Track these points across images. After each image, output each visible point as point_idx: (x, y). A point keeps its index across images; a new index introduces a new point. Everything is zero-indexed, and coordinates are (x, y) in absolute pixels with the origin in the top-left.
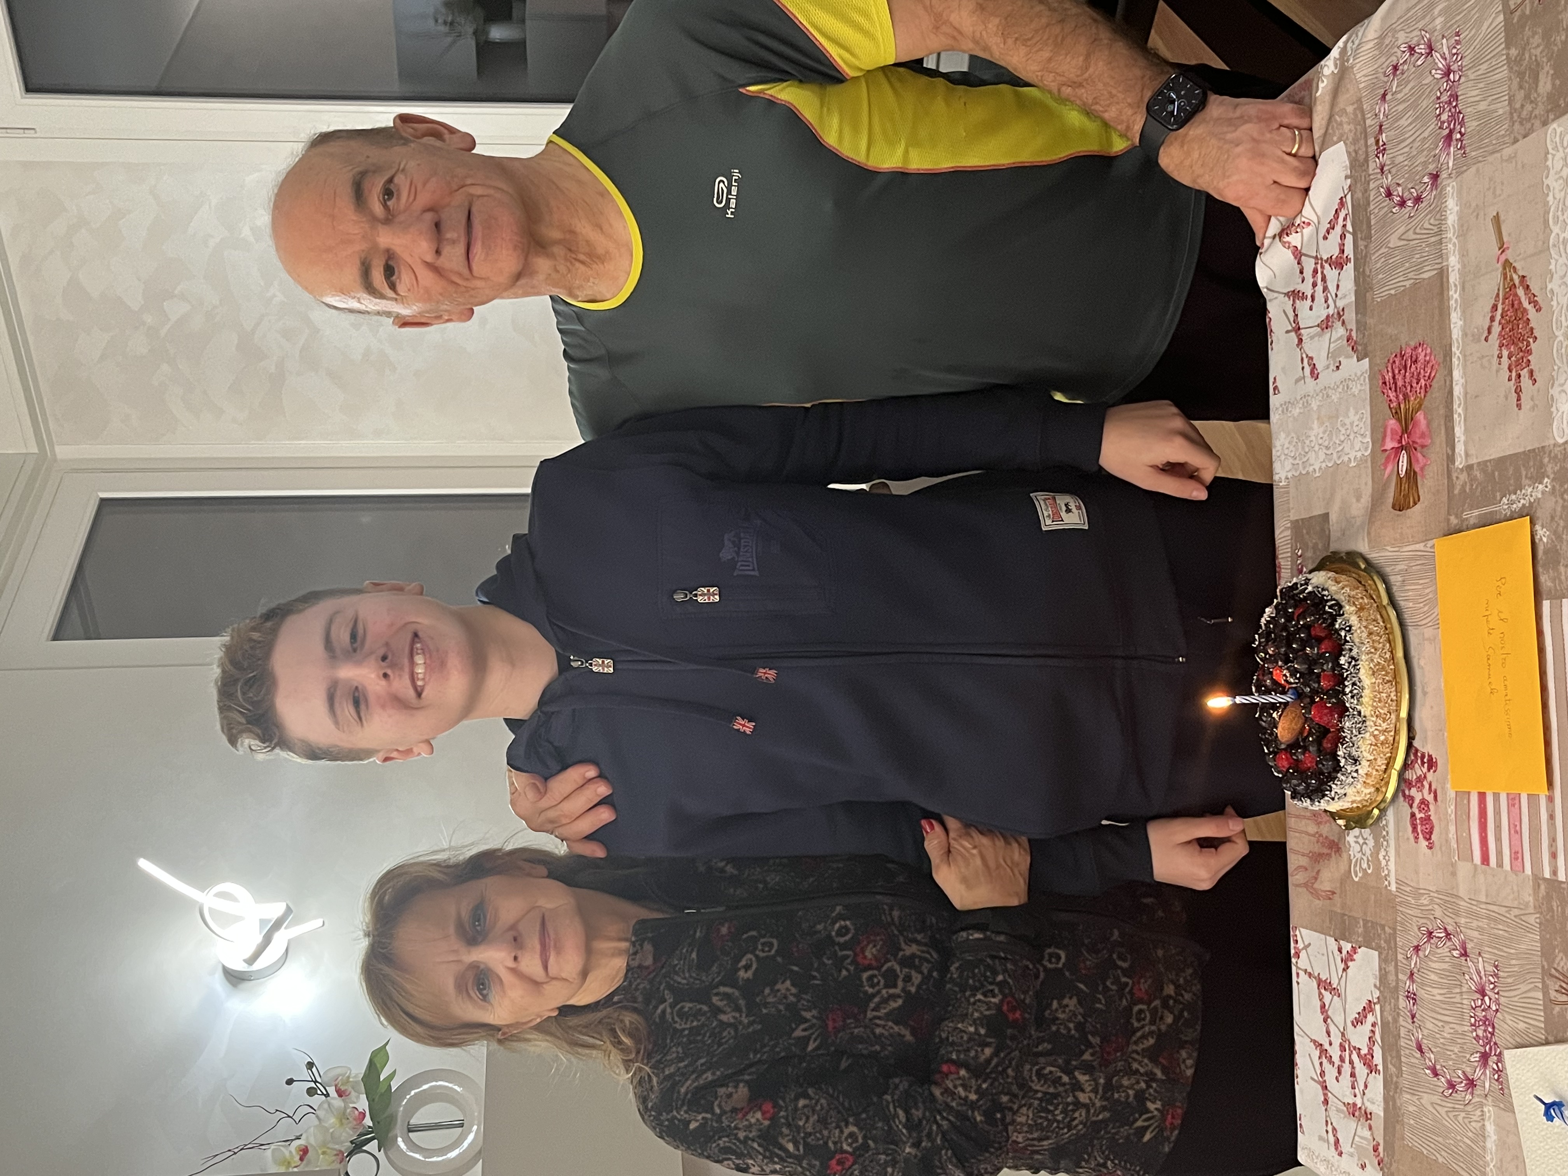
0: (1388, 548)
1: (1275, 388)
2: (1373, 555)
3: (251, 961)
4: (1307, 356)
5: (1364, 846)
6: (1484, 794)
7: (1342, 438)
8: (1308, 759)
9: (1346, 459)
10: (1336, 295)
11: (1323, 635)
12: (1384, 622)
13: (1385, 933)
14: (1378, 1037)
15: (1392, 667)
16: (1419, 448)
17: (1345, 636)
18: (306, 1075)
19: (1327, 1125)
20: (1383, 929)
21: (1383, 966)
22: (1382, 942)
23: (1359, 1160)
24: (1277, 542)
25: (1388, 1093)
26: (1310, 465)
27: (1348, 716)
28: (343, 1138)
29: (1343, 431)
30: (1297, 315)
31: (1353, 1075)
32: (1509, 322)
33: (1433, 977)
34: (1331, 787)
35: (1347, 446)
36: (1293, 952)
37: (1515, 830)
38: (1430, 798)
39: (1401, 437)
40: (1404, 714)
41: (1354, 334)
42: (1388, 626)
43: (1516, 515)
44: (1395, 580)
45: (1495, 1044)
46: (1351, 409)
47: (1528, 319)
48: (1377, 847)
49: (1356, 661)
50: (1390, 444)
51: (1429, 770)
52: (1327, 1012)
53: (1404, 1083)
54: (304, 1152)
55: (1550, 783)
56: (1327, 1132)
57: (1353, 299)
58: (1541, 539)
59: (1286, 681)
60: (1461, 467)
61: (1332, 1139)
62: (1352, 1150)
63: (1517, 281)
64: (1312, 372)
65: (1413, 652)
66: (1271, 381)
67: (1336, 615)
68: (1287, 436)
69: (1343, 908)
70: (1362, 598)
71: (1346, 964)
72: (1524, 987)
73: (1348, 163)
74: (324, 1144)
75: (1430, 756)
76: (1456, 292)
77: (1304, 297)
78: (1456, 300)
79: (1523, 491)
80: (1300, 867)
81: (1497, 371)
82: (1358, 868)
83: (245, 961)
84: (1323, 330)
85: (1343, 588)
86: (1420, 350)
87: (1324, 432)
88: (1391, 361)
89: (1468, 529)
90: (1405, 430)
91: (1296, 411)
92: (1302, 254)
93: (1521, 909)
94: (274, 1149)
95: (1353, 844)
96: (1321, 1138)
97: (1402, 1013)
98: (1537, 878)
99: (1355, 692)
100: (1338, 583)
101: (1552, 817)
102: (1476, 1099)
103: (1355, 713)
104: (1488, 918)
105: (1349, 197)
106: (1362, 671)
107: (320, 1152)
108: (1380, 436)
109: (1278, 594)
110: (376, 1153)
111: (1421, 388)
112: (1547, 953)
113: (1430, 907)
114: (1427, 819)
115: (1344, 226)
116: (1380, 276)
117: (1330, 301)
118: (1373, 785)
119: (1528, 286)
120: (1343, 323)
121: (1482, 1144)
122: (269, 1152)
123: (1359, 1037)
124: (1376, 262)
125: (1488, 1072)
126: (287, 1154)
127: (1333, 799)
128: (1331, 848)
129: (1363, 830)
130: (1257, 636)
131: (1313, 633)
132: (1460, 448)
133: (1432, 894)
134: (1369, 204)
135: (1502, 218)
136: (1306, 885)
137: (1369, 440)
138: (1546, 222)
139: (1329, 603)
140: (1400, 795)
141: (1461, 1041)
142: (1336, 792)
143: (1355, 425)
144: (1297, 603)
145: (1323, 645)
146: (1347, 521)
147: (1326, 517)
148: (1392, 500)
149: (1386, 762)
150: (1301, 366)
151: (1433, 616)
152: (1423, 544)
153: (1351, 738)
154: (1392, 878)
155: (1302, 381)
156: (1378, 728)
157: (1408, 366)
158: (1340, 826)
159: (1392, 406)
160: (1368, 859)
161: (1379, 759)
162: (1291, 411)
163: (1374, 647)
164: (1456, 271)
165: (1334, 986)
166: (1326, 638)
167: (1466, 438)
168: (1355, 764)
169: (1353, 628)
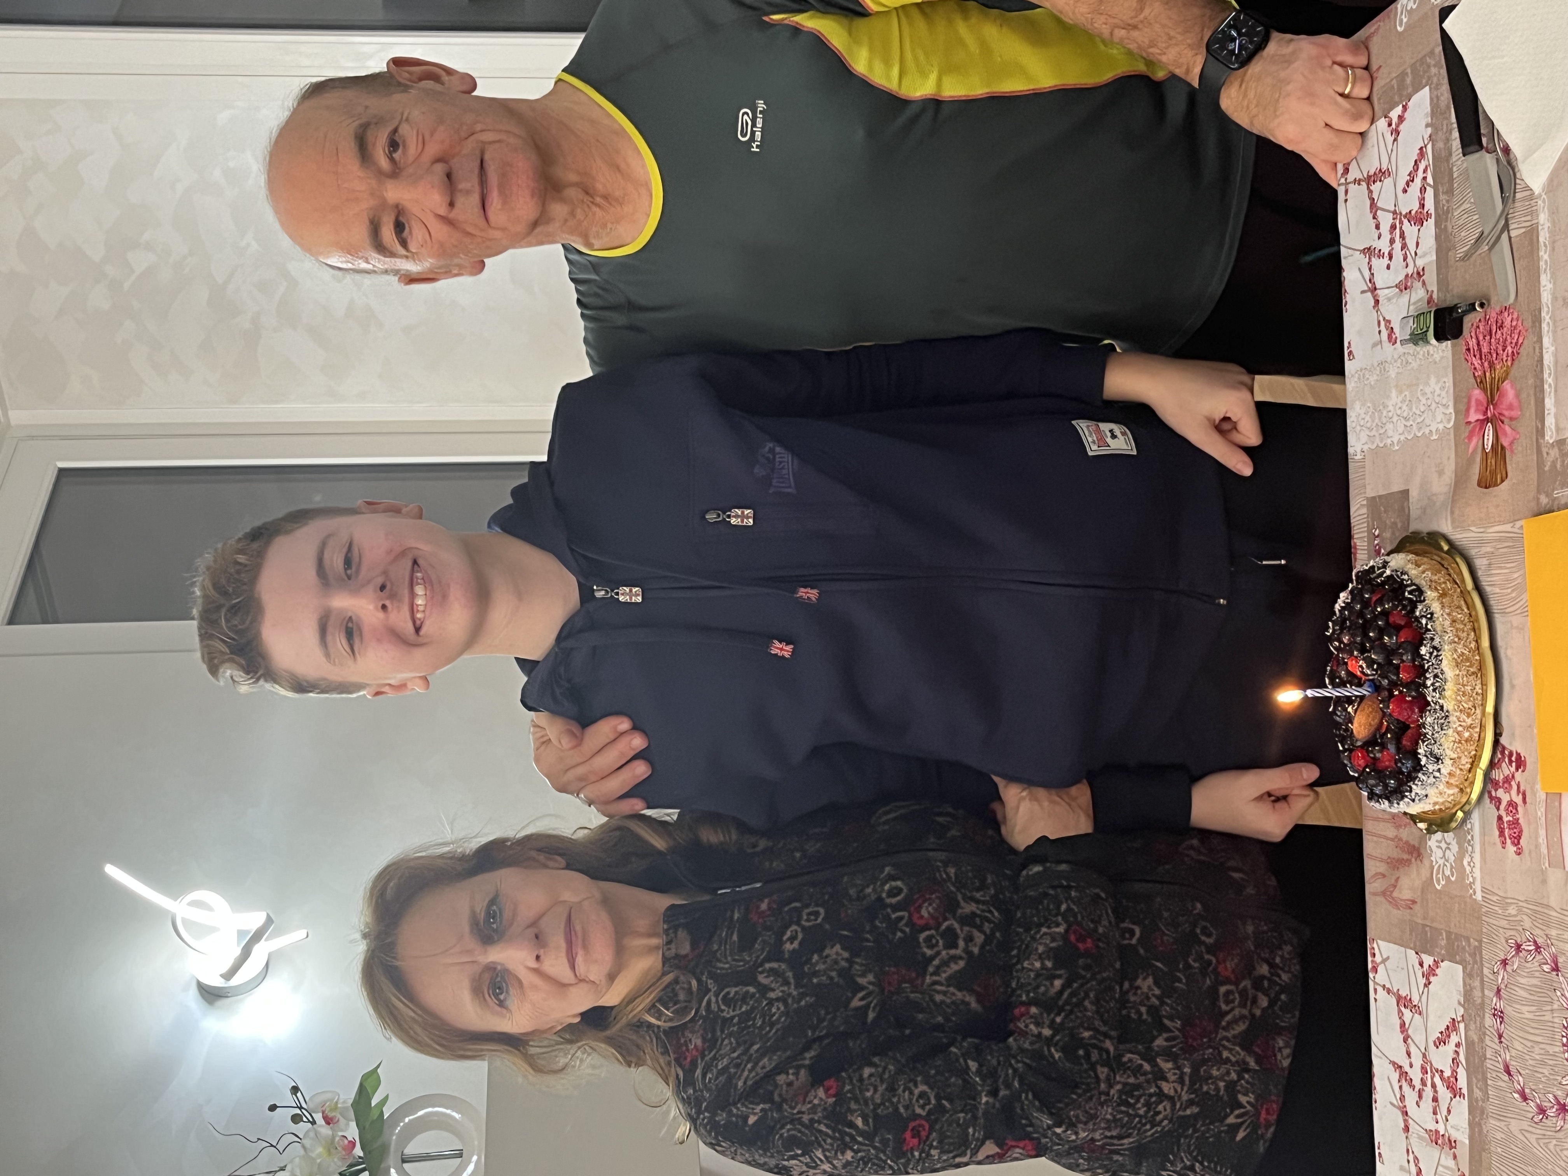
0: (1473, 528)
1: (1350, 353)
2: (1457, 537)
3: (228, 976)
4: (1384, 319)
5: (1448, 851)
7: (1423, 408)
8: (1387, 756)
9: (1427, 431)
10: (1416, 254)
11: (1403, 623)
12: (1468, 609)
13: (1469, 946)
14: (1462, 1058)
15: (1477, 658)
16: (1506, 421)
17: (1427, 624)
18: (290, 1100)
19: (1408, 1154)
20: (1468, 941)
21: (1468, 981)
22: (1467, 955)
24: (1353, 521)
26: (1389, 437)
27: (1430, 711)
28: (331, 1169)
29: (1424, 401)
30: (1373, 274)
31: (1435, 1099)
33: (1522, 993)
34: (1411, 787)
35: (1428, 417)
36: (1370, 966)
38: (1518, 799)
39: (1487, 409)
40: (1490, 709)
41: (1435, 295)
42: (1473, 613)
44: (1480, 563)
46: (1432, 378)
48: (1462, 853)
49: (1438, 651)
50: (1474, 416)
51: (1517, 770)
52: (1407, 1031)
53: (1490, 1108)
56: (1408, 1161)
57: (1434, 257)
59: (1363, 673)
60: (1551, 442)
61: (1413, 1169)
64: (1390, 337)
65: (1500, 642)
66: (1346, 345)
67: (1417, 601)
68: (1363, 405)
69: (1425, 918)
70: (1445, 583)
71: (1428, 979)
75: (1518, 755)
76: (1545, 252)
77: (1380, 255)
78: (1546, 261)
80: (1377, 874)
82: (1440, 876)
83: (222, 976)
84: (1401, 291)
85: (1423, 572)
86: (1506, 314)
87: (1403, 401)
88: (1475, 326)
89: (1559, 509)
90: (1491, 400)
91: (1373, 379)
92: (1378, 209)
95: (1434, 849)
96: (1402, 1168)
97: (1488, 1033)
99: (1437, 684)
100: (1418, 565)
103: (1437, 707)
105: (1429, 147)
106: (1445, 662)
108: (1463, 407)
109: (1354, 578)
111: (1507, 356)
113: (1518, 918)
114: (1515, 823)
115: (1425, 178)
116: (1463, 233)
117: (1409, 259)
118: (1457, 786)
120: (1424, 283)
123: (1442, 1059)
124: (1459, 218)
127: (1413, 800)
128: (1411, 853)
129: (1446, 834)
130: (1330, 624)
131: (1391, 620)
132: (1550, 421)
133: (1521, 904)
134: (1450, 155)
136: (1383, 893)
137: (1453, 411)
139: (1409, 589)
140: (1486, 796)
141: (1551, 1062)
142: (1417, 793)
143: (1436, 394)
144: (1375, 587)
145: (1402, 633)
146: (1429, 499)
147: (1405, 493)
148: (1477, 477)
149: (1471, 760)
150: (1378, 330)
151: (1522, 603)
152: (1511, 525)
153: (1433, 734)
154: (1478, 886)
155: (1379, 346)
156: (1463, 724)
157: (1494, 331)
158: (1421, 830)
159: (1476, 374)
160: (1451, 865)
161: (1463, 757)
162: (1368, 379)
163: (1457, 636)
164: (1546, 229)
165: (1415, 1003)
166: (1405, 626)
167: (1557, 410)
168: (1436, 763)
169: (1435, 615)
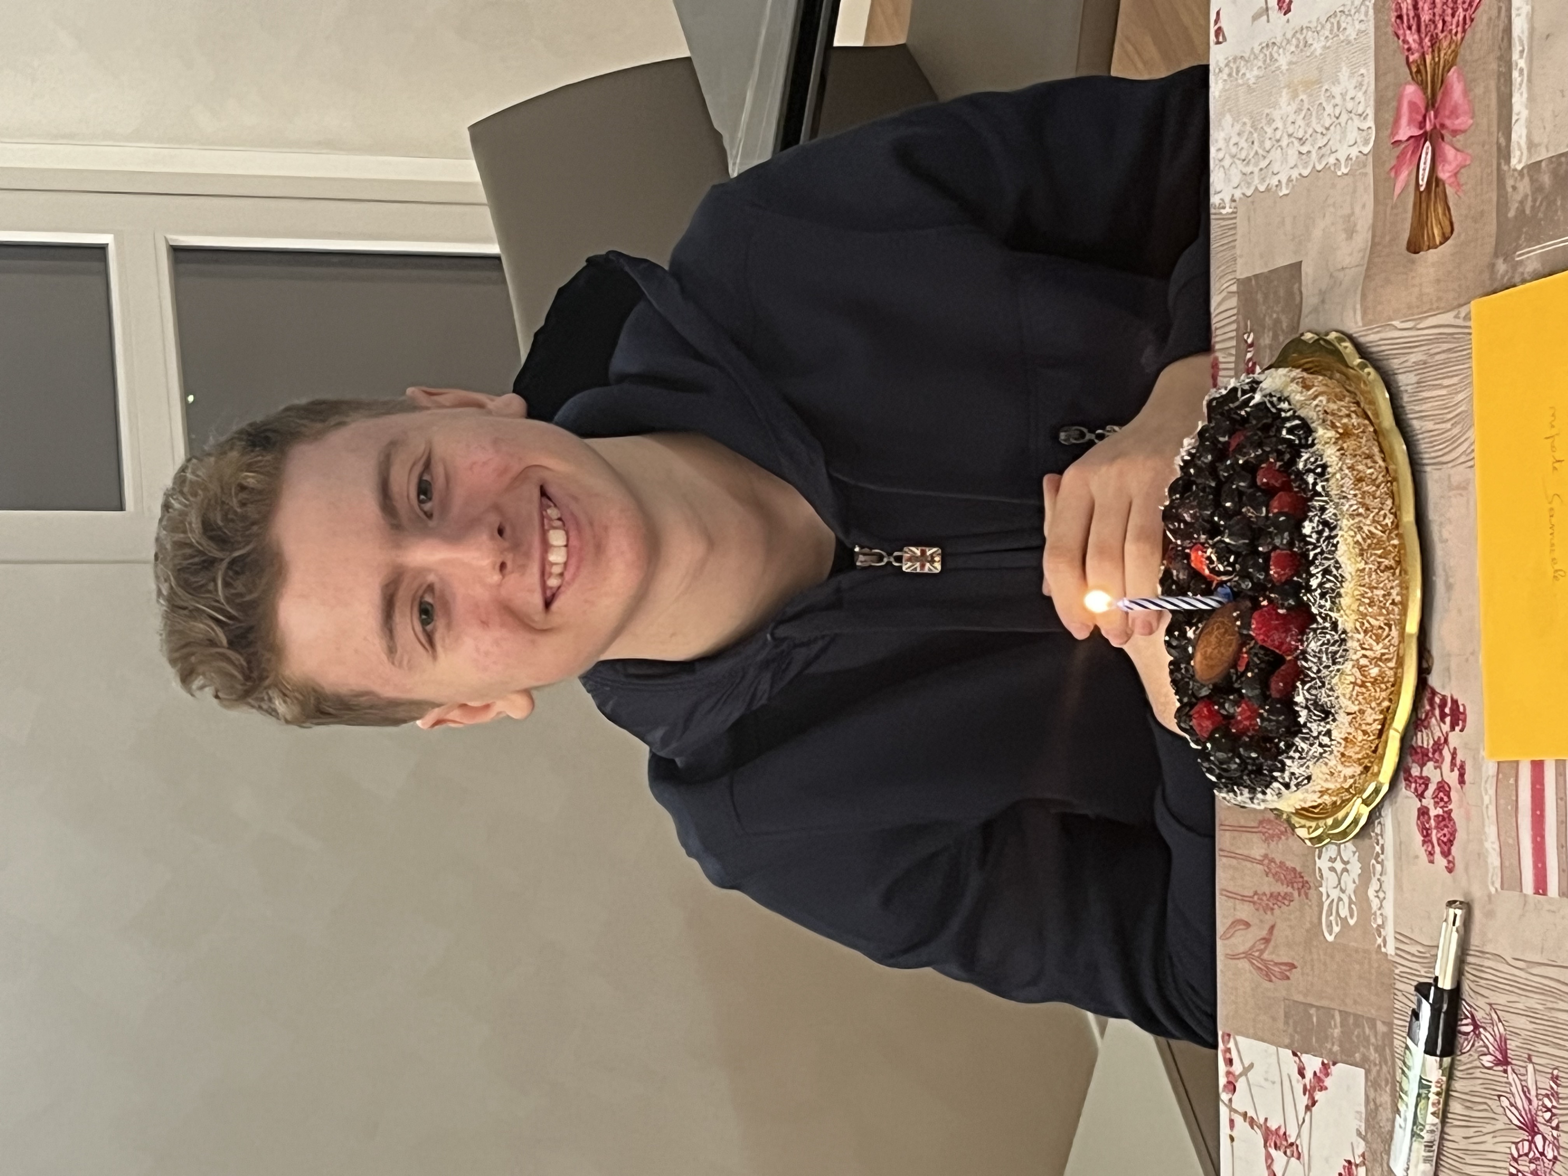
0: (1396, 323)
1: (1219, 31)
2: (1369, 338)
5: (1345, 876)
6: (1541, 763)
7: (1327, 122)
8: (1246, 712)
9: (1332, 160)
11: (1277, 483)
12: (1384, 460)
15: (1396, 542)
16: (1449, 136)
17: (1315, 484)
20: (1373, 1027)
21: (1372, 1094)
22: (1372, 1048)
26: (1274, 174)
27: (1315, 630)
29: (1329, 109)
34: (1283, 764)
35: (1335, 134)
36: (1222, 1081)
38: (1452, 778)
39: (1425, 118)
40: (1412, 626)
42: (1391, 467)
44: (1406, 381)
46: (1344, 67)
48: (1366, 876)
50: (1406, 131)
51: (1453, 728)
59: (1213, 571)
60: (1519, 167)
65: (1433, 515)
67: (1301, 446)
68: (1236, 120)
69: (1308, 993)
70: (1348, 416)
71: (1311, 1096)
75: (1455, 702)
80: (1237, 922)
82: (1333, 918)
85: (1315, 398)
87: (1298, 111)
89: (1524, 281)
90: (1432, 103)
91: (1252, 74)
95: (1326, 873)
99: (1328, 585)
100: (1307, 387)
103: (1327, 625)
104: (1545, 991)
106: (1342, 548)
108: (1389, 116)
111: (1458, 24)
114: (1446, 819)
118: (1359, 761)
127: (1287, 786)
128: (1291, 883)
129: (1342, 846)
131: (1259, 480)
132: (1519, 133)
136: (1245, 955)
137: (1372, 124)
139: (1288, 425)
140: (1402, 775)
142: (1293, 774)
143: (1348, 98)
144: (1238, 424)
145: (1275, 501)
146: (1331, 276)
147: (1295, 270)
148: (1405, 235)
149: (1382, 716)
151: (1466, 445)
152: (1452, 312)
153: (1319, 671)
154: (1389, 932)
155: (1265, 18)
156: (1368, 653)
158: (1303, 840)
159: (1411, 59)
160: (1350, 898)
161: (1369, 711)
162: (1244, 74)
163: (1363, 505)
165: (1291, 1140)
166: (1282, 489)
167: (1530, 114)
168: (1323, 719)
169: (1329, 470)
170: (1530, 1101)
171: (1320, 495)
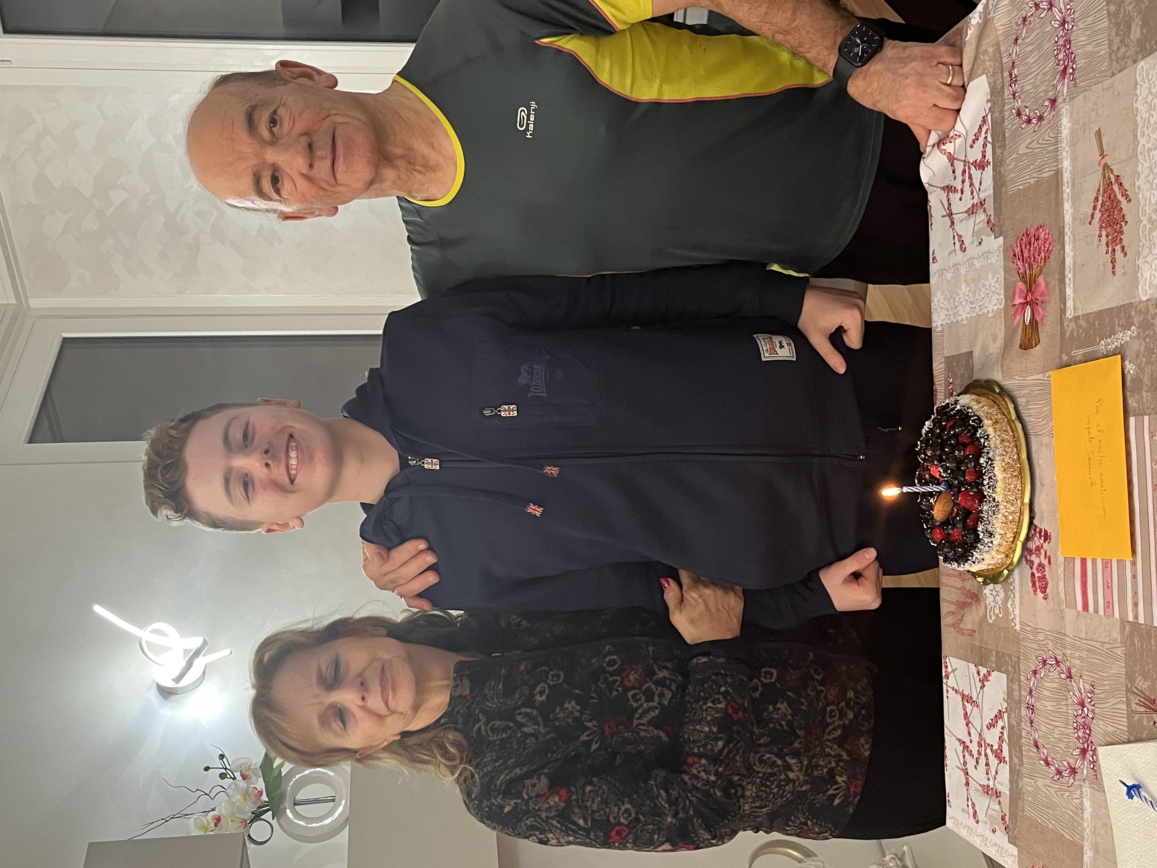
0: (1017, 377)
1: (934, 258)
2: (1005, 383)
3: (178, 680)
4: (957, 234)
5: (997, 597)
6: (1085, 559)
7: (983, 296)
8: (956, 533)
9: (985, 311)
10: (980, 190)
11: (967, 441)
12: (1012, 432)
13: (1011, 661)
14: (1006, 736)
15: (1018, 465)
16: (1039, 303)
17: (984, 443)
18: (218, 763)
19: (968, 801)
20: (1010, 658)
21: (1010, 685)
22: (1010, 667)
23: (991, 826)
25: (1013, 777)
26: (960, 315)
27: (986, 502)
28: (246, 810)
29: (984, 290)
30: (950, 204)
31: (987, 764)
32: (1107, 210)
33: (1046, 693)
34: (972, 553)
35: (986, 302)
36: (944, 674)
37: (1108, 586)
38: (1045, 562)
39: (1027, 296)
40: (1027, 500)
41: (992, 218)
42: (1016, 435)
43: (1110, 354)
44: (1021, 401)
45: (1091, 742)
46: (990, 274)
47: (1121, 208)
48: (1007, 598)
49: (992, 461)
50: (1018, 301)
51: (1045, 541)
52: (968, 718)
53: (1024, 770)
54: (218, 820)
55: (1134, 552)
56: (968, 805)
57: (992, 192)
58: (1129, 372)
59: (940, 475)
60: (1070, 317)
61: (971, 811)
62: (985, 819)
63: (1113, 179)
64: (961, 246)
65: (1034, 455)
67: (978, 427)
68: (943, 293)
69: (981, 642)
70: (997, 415)
71: (983, 683)
72: (1113, 701)
73: (989, 90)
74: (233, 814)
75: (1046, 531)
76: (1068, 188)
77: (955, 191)
78: (1068, 194)
79: (1116, 336)
80: (950, 612)
81: (1098, 246)
82: (992, 613)
83: (173, 680)
84: (969, 215)
85: (982, 407)
86: (1041, 230)
87: (970, 291)
88: (1020, 238)
89: (1075, 364)
90: (1030, 290)
91: (949, 276)
92: (954, 159)
93: (1112, 644)
94: (195, 819)
95: (988, 595)
96: (963, 810)
97: (1024, 720)
98: (1123, 621)
99: (991, 484)
100: (979, 403)
101: (1134, 576)
102: (1077, 783)
103: (991, 499)
104: (1089, 650)
105: (989, 116)
106: (996, 468)
107: (229, 820)
108: (1011, 294)
109: (935, 411)
110: (271, 821)
111: (1041, 259)
112: (1130, 676)
113: (1045, 642)
114: (1044, 577)
115: (986, 138)
116: (1012, 176)
117: (975, 193)
118: (1004, 553)
119: (1121, 183)
120: (984, 211)
121: (1080, 815)
122: (192, 820)
123: (992, 737)
124: (1008, 166)
125: (1086, 763)
126: (205, 821)
127: (974, 562)
128: (972, 598)
129: (996, 585)
130: (919, 443)
131: (960, 439)
132: (1070, 304)
133: (1046, 633)
134: (1004, 122)
135: (1102, 132)
136: (954, 625)
137: (1003, 297)
138: (1135, 135)
139: (972, 419)
140: (1024, 559)
141: (1066, 740)
142: (976, 558)
143: (992, 286)
144: (949, 418)
145: (968, 449)
146: (986, 357)
147: (970, 354)
148: (1019, 342)
149: (1013, 535)
150: (953, 242)
151: (1049, 428)
152: (1042, 374)
153: (988, 517)
154: (1017, 621)
155: (954, 254)
156: (1008, 510)
157: (1032, 242)
158: (979, 582)
159: (1020, 272)
160: (999, 606)
161: (1008, 533)
162: (946, 276)
163: (1005, 451)
164: (1068, 171)
165: (974, 700)
166: (970, 444)
167: (1075, 296)
168: (990, 537)
169: (990, 437)
170: (1081, 694)
171: (986, 447)
